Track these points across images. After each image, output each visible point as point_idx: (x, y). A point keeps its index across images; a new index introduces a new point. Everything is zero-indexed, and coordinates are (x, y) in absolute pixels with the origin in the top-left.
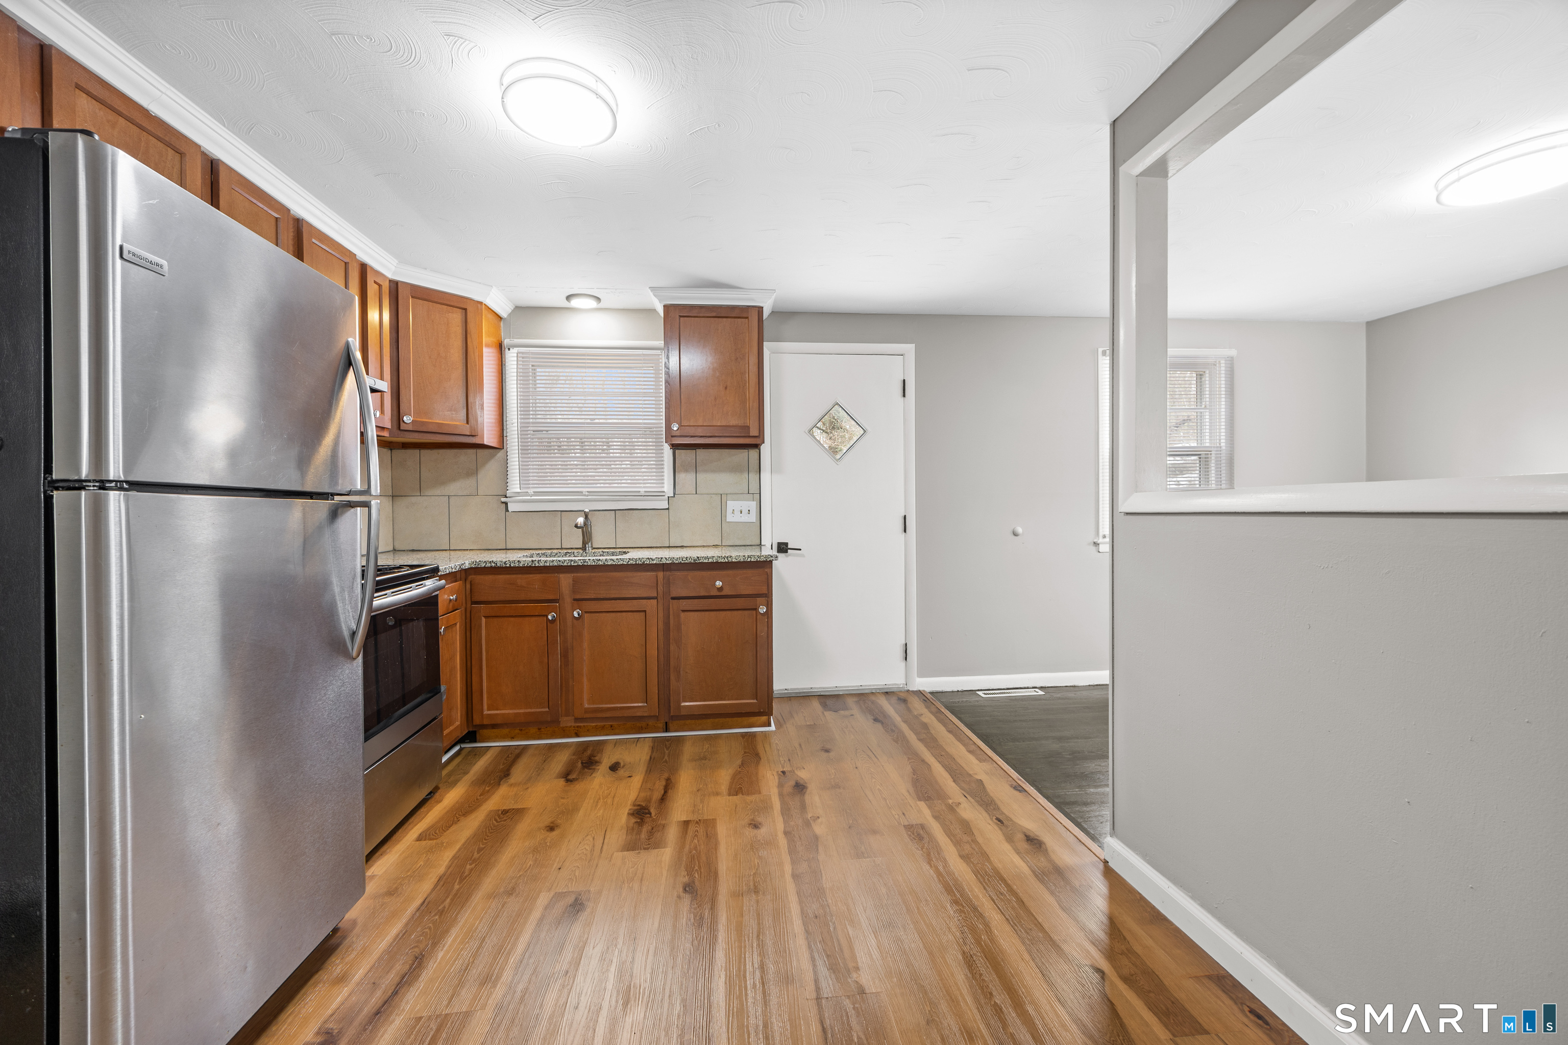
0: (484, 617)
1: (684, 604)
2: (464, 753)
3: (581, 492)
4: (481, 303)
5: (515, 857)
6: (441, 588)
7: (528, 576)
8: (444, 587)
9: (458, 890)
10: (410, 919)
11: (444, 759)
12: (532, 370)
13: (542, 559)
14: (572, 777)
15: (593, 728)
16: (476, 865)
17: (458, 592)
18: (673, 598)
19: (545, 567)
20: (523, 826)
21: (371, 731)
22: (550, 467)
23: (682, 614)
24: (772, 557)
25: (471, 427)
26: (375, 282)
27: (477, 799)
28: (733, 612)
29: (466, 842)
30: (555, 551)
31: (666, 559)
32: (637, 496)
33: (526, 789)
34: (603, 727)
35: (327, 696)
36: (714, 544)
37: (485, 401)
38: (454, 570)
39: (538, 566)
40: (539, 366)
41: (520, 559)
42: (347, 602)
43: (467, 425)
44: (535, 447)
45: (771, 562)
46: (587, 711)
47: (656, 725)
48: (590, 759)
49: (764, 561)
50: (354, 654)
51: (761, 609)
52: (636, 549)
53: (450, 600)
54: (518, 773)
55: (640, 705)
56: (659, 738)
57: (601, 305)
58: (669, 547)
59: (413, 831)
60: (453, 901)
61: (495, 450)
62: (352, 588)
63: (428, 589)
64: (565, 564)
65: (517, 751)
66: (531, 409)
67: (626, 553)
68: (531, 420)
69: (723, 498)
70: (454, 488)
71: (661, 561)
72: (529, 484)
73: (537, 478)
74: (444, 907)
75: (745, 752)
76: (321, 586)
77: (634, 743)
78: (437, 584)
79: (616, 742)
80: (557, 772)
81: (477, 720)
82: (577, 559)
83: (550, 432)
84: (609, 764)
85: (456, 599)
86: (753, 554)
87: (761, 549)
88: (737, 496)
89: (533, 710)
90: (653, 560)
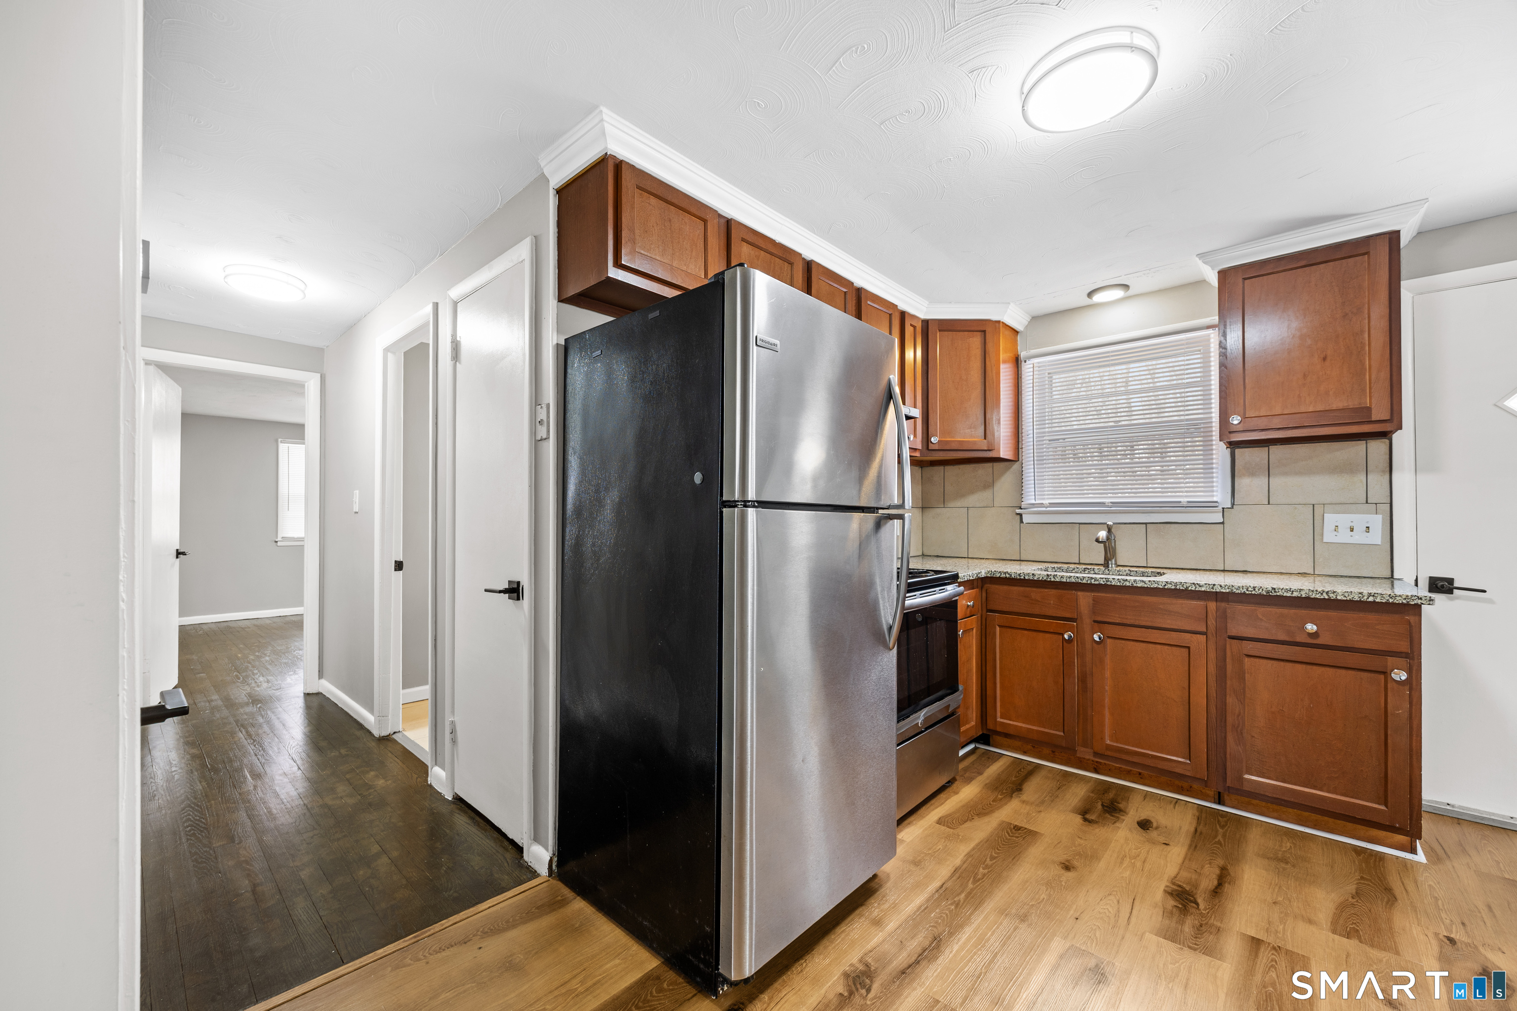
0: (1000, 626)
1: (1249, 647)
2: (978, 752)
3: (1103, 503)
4: (999, 322)
5: (1027, 881)
6: (960, 594)
7: (1043, 590)
8: (962, 594)
9: (972, 890)
10: (930, 897)
11: (962, 753)
12: (1049, 378)
13: (1059, 574)
14: (1091, 818)
15: (1115, 769)
16: (989, 872)
17: (974, 599)
18: (1232, 638)
19: (1061, 582)
20: (1035, 852)
21: (903, 713)
22: (1065, 476)
23: (1246, 659)
24: (1421, 599)
25: (988, 442)
26: (911, 325)
27: (990, 804)
28: (1337, 670)
29: (979, 843)
30: (1072, 566)
31: (1221, 586)
32: (1176, 506)
33: (1039, 812)
34: (1129, 772)
35: (871, 678)
36: (1300, 572)
37: (1002, 416)
38: (971, 578)
39: (1054, 581)
40: (1055, 373)
41: (1035, 572)
42: (886, 600)
43: (985, 441)
44: (1050, 457)
45: (1418, 607)
46: (1109, 747)
47: (1203, 791)
48: (1112, 803)
49: (1402, 603)
50: (891, 645)
51: (1395, 673)
52: (1175, 571)
53: (968, 606)
54: (1032, 789)
55: (1180, 759)
56: (1208, 808)
57: (1130, 292)
58: (1224, 571)
59: (933, 813)
60: (967, 898)
61: (1010, 463)
62: (890, 588)
63: (950, 595)
64: (1084, 581)
65: (1030, 768)
66: (1047, 418)
67: (1161, 575)
68: (1047, 430)
69: (1316, 512)
70: (973, 500)
71: (1213, 588)
72: (1044, 495)
73: (1052, 489)
74: (960, 901)
75: (1362, 878)
76: (867, 585)
77: (1171, 802)
78: (956, 590)
79: (1146, 795)
80: (1073, 805)
81: (990, 726)
82: (1098, 576)
83: (1066, 440)
84: (1137, 819)
85: (973, 606)
86: (1379, 592)
87: (1393, 585)
88: (1342, 506)
89: (1046, 730)
90: (1200, 586)
